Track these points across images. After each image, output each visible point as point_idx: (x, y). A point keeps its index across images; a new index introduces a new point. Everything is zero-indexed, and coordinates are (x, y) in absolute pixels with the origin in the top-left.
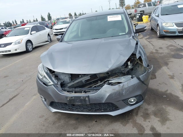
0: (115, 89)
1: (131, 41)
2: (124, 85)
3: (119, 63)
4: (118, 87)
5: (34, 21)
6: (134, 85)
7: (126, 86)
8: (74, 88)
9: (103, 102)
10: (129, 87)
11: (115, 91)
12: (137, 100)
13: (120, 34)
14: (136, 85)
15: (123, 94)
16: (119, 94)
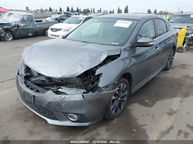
0: (55, 99)
1: (103, 53)
2: (65, 97)
3: (74, 73)
4: (59, 97)
5: (111, 12)
6: (76, 101)
7: (67, 100)
8: (34, 83)
9: (44, 106)
10: (70, 101)
11: (55, 101)
12: (78, 118)
13: (112, 43)
14: (78, 102)
15: (62, 106)
16: (58, 105)
